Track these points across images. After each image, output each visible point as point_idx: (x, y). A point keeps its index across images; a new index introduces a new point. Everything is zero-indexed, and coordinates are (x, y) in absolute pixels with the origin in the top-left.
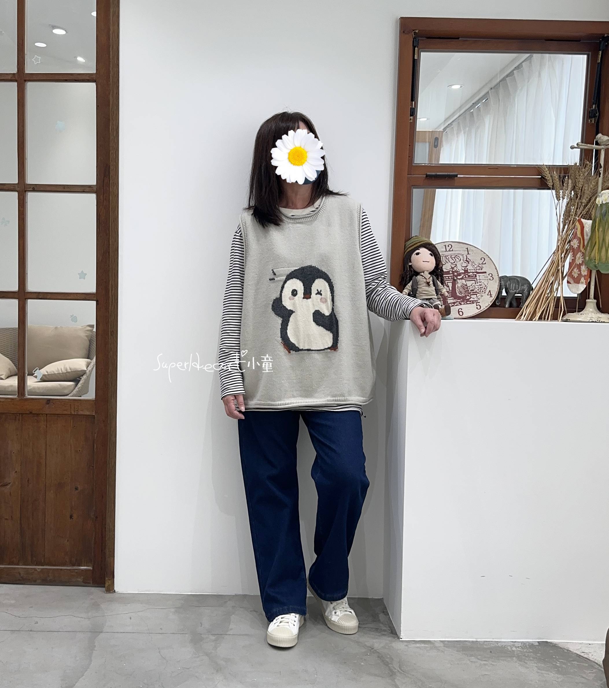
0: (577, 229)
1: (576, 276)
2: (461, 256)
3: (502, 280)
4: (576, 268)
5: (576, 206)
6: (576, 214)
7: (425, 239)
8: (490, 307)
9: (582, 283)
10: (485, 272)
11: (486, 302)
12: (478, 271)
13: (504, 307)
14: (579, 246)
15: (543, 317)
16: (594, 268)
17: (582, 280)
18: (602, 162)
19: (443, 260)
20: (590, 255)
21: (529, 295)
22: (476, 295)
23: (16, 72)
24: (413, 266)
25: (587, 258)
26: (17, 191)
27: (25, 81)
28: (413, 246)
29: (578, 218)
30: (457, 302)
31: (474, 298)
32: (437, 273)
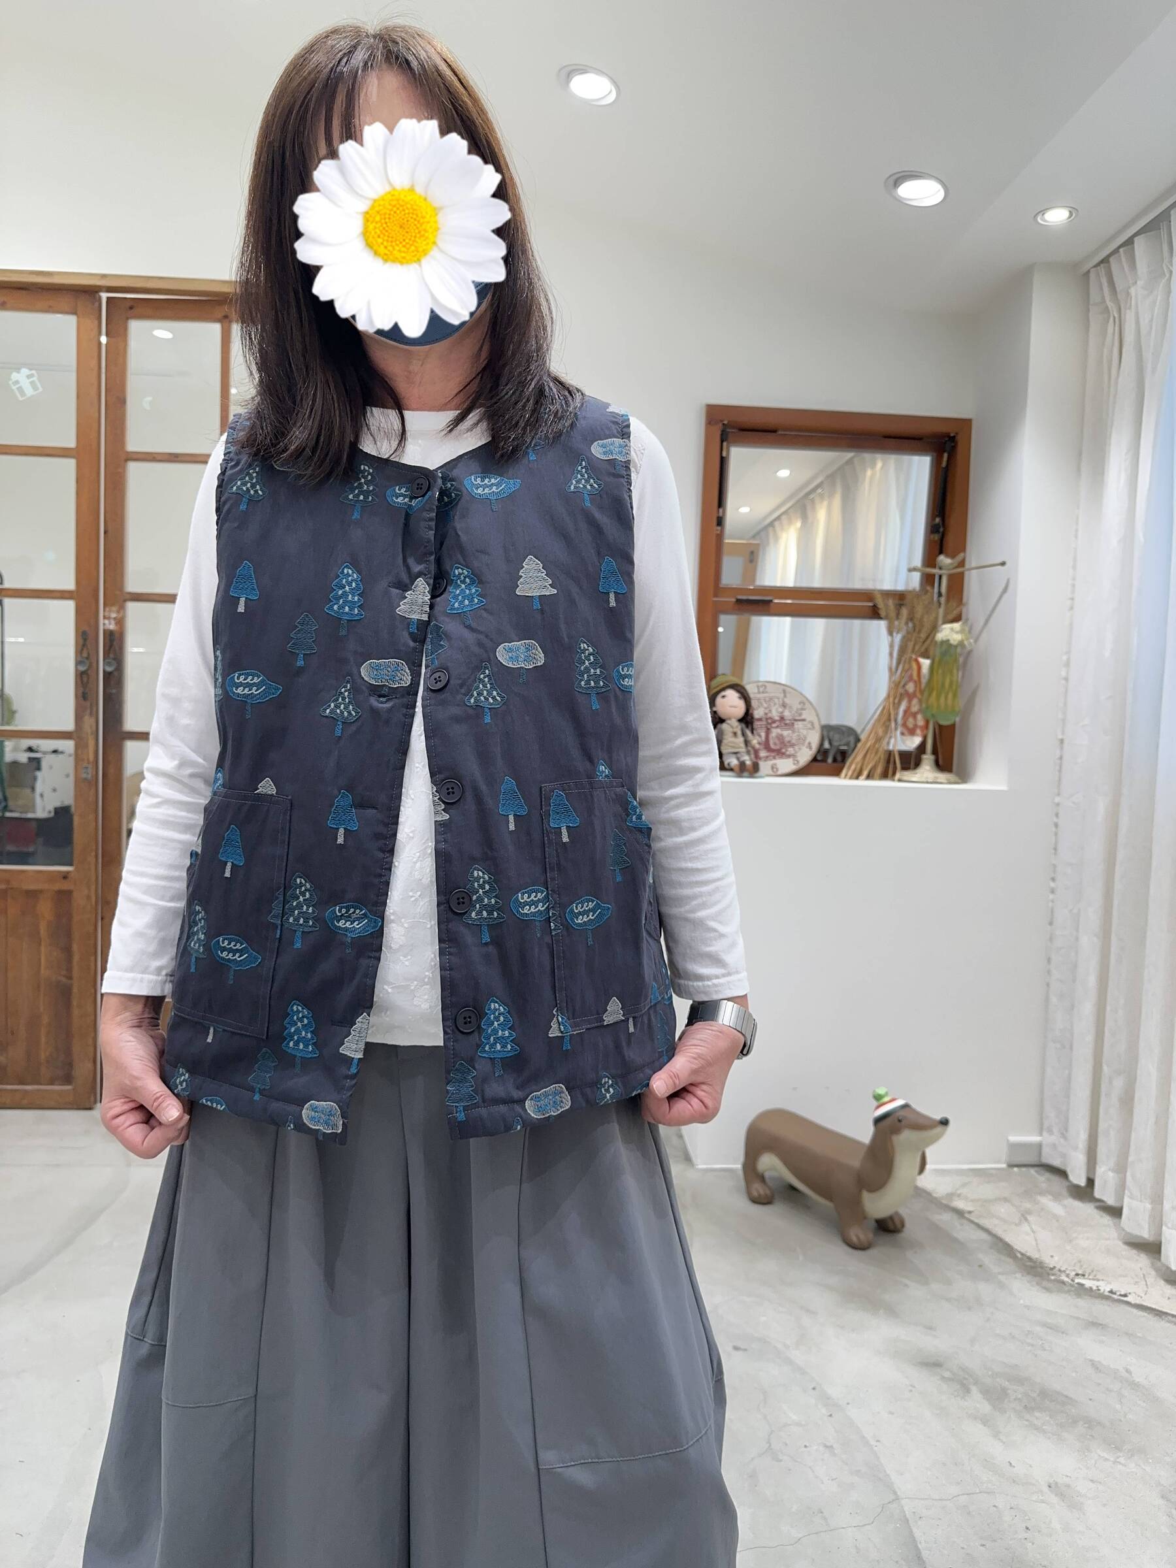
0: (912, 670)
1: (911, 726)
2: (776, 700)
3: (825, 729)
4: (911, 717)
5: (912, 643)
6: (913, 651)
7: (735, 680)
8: (810, 762)
9: (918, 735)
10: (804, 720)
11: (805, 756)
12: (797, 718)
14: (915, 692)
15: (871, 775)
16: (932, 717)
17: (918, 731)
18: (944, 589)
19: (754, 703)
20: (927, 700)
21: (856, 746)
22: (792, 749)
24: (718, 712)
25: (924, 706)
28: (718, 687)
29: (914, 657)
30: (770, 756)
31: (791, 750)
32: (747, 720)
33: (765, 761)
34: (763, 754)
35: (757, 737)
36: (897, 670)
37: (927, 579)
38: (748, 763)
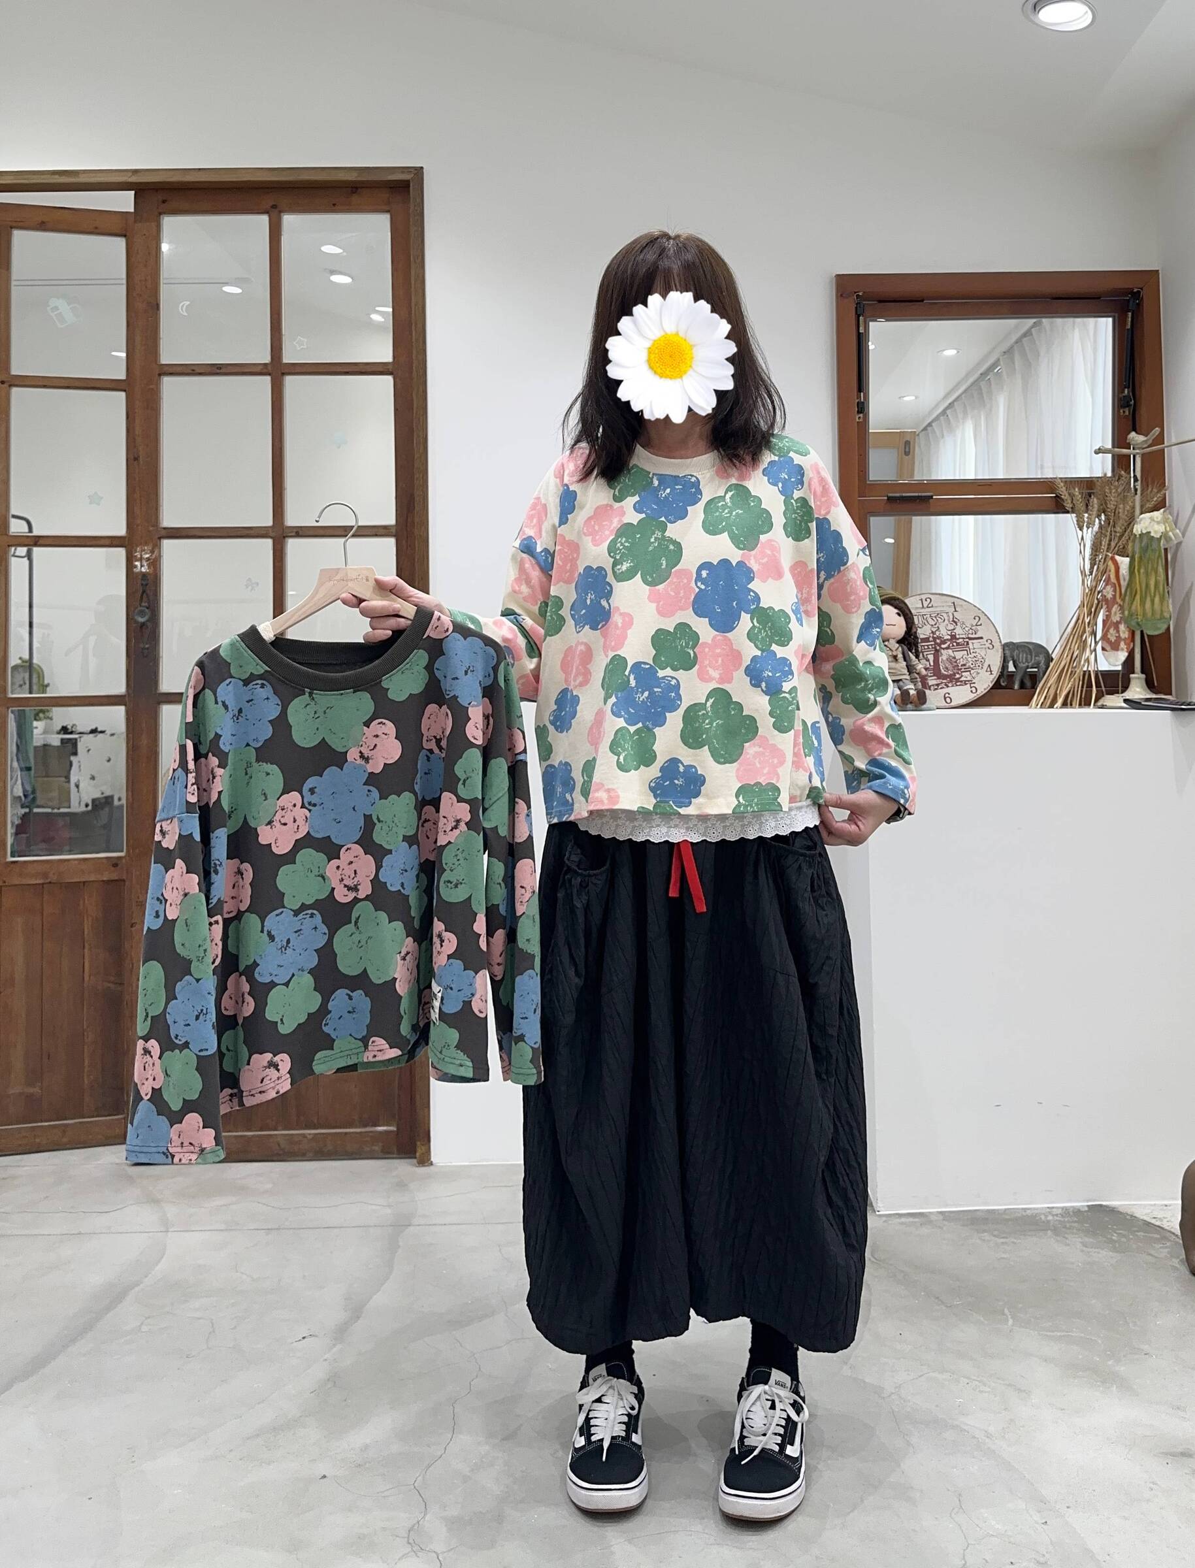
0: (1110, 571)
1: (1113, 639)
2: (945, 616)
3: (1007, 648)
4: (1112, 629)
5: (1108, 538)
6: (1108, 550)
7: (891, 593)
8: (991, 689)
9: (1122, 649)
10: (982, 638)
11: (984, 682)
12: (970, 636)
13: (1012, 688)
14: (1114, 596)
15: (1069, 701)
16: (1138, 627)
17: (1122, 645)
18: (1139, 473)
19: (917, 621)
20: (1130, 608)
21: (1046, 668)
22: (968, 673)
23: (267, 362)
25: (1126, 613)
26: (271, 537)
27: (283, 374)
29: (1109, 557)
30: (941, 683)
31: (966, 676)
32: (909, 641)
33: (936, 689)
34: (932, 681)
35: (924, 661)
36: (1091, 573)
37: (1118, 464)
38: (912, 692)
